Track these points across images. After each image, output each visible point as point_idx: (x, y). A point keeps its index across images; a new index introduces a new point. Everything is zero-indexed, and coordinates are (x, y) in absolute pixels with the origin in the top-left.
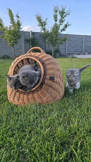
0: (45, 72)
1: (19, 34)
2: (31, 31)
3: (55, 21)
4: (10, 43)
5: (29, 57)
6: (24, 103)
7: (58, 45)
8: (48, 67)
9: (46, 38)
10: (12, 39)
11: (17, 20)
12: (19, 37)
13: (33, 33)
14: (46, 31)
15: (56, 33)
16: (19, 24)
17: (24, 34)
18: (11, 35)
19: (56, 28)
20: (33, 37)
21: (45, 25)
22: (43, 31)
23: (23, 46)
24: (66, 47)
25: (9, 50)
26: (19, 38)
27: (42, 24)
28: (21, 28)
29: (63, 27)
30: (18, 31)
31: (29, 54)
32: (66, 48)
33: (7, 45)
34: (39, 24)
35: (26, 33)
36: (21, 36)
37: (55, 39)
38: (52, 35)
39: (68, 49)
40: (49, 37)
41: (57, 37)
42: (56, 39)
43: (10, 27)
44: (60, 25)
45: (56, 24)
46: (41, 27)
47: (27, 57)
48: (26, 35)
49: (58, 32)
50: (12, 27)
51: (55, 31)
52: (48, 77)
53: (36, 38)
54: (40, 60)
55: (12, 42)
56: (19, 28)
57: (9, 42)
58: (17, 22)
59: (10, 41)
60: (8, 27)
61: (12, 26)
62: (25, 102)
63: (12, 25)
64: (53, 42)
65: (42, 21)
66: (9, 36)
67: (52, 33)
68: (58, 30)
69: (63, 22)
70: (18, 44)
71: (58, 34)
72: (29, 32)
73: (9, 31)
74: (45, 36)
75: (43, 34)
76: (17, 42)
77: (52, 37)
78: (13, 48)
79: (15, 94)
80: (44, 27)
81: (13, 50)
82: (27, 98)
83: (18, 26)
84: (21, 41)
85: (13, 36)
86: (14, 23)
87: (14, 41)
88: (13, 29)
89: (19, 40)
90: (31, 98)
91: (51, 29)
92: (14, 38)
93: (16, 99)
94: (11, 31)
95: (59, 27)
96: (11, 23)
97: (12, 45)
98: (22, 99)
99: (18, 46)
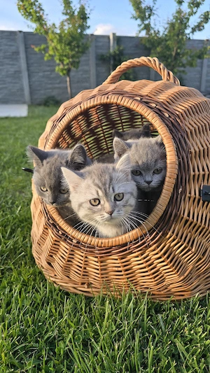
0: (183, 167)
1: (84, 41)
2: (114, 34)
3: (177, 4)
4: (61, 66)
5: (113, 99)
6: (89, 285)
7: (182, 69)
8: (195, 145)
9: (152, 51)
10: (65, 56)
11: (78, 6)
12: (84, 50)
13: (119, 40)
14: (152, 32)
15: (178, 35)
16: (83, 16)
17: (96, 41)
18: (63, 45)
19: (179, 24)
20: (119, 50)
21: (149, 17)
22: (143, 34)
23: (91, 73)
24: (201, 75)
25: (59, 84)
26: (83, 52)
27: (143, 14)
28: (89, 27)
29: (199, 20)
30: (81, 34)
31: (112, 87)
32: (201, 78)
33: (54, 70)
34: (134, 12)
35: (101, 40)
36: (87, 48)
37: (174, 54)
38: (168, 42)
39: (207, 81)
40: (159, 49)
41: (179, 48)
42: (178, 54)
43: (62, 24)
44: (192, 14)
45: (179, 12)
46: (139, 21)
47: (104, 100)
48: (100, 44)
49: (183, 33)
50: (66, 23)
51: (176, 31)
52: (194, 189)
53: (125, 52)
54: (159, 113)
55: (65, 63)
56: (83, 27)
57: (59, 65)
58: (78, 10)
59: (62, 61)
60: (58, 25)
61: (66, 21)
62: (91, 280)
63: (68, 19)
64: (169, 60)
65: (143, 6)
66: (59, 47)
67: (167, 38)
68: (186, 28)
69: (198, 5)
70: (80, 68)
71: (183, 39)
72: (108, 37)
73: (60, 35)
74: (148, 45)
75: (143, 42)
76: (78, 63)
77: (168, 48)
78: (68, 79)
79: (55, 244)
80: (146, 22)
81: (68, 83)
82: (102, 270)
83: (82, 21)
84: (89, 60)
85: (68, 47)
86: (72, 15)
87: (71, 60)
88: (69, 28)
89: (83, 58)
90: (116, 269)
91: (166, 26)
92: (70, 52)
93: (58, 263)
94: (63, 35)
95: (188, 19)
96: (63, 13)
97: (65, 72)
98: (81, 267)
99: (81, 73)
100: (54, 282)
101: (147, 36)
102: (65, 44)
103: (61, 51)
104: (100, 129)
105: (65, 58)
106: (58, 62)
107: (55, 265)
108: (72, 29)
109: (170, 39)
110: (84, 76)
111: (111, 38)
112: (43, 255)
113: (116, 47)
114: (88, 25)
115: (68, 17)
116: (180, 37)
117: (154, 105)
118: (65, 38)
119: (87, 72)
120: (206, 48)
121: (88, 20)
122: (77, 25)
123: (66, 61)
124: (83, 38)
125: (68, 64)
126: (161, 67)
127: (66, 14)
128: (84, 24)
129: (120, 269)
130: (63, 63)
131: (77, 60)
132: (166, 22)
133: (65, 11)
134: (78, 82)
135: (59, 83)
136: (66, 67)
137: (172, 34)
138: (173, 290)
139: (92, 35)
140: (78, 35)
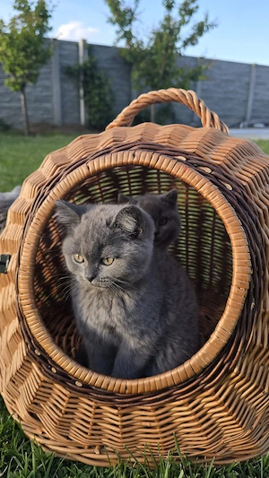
1: (44, 47)
2: (84, 41)
3: (165, 9)
4: (13, 79)
10: (19, 65)
12: (44, 59)
13: (91, 49)
14: (134, 42)
15: (166, 49)
16: (43, 14)
17: (61, 48)
18: (15, 51)
19: (167, 35)
20: (90, 62)
21: (130, 22)
22: (122, 44)
23: (54, 90)
26: (43, 62)
27: (123, 18)
28: (51, 29)
29: (192, 32)
30: (40, 37)
33: (2, 84)
35: (67, 47)
36: (49, 56)
37: (161, 72)
38: (154, 57)
40: (142, 65)
41: (167, 65)
42: (166, 73)
43: (13, 21)
44: (183, 23)
45: (168, 19)
46: (117, 27)
48: (66, 53)
49: (173, 47)
50: (18, 21)
53: (99, 65)
55: (18, 74)
56: (43, 29)
57: (9, 77)
58: (36, 4)
59: (13, 71)
60: (7, 22)
62: (105, 441)
63: (20, 17)
65: (122, 8)
66: (9, 53)
67: (154, 51)
68: (176, 40)
69: (190, 12)
70: (39, 83)
71: (172, 53)
72: (76, 44)
73: (11, 37)
74: (128, 58)
75: (123, 54)
76: (37, 75)
77: (153, 64)
78: (22, 97)
79: (43, 387)
80: (127, 29)
81: (23, 103)
82: (124, 427)
83: (41, 20)
84: (50, 73)
85: (22, 54)
86: (27, 10)
87: (26, 71)
88: (24, 28)
89: (43, 70)
90: (148, 424)
91: (152, 36)
92: (25, 61)
93: (48, 416)
94: (15, 37)
95: (179, 29)
96: (15, 7)
97: (17, 87)
98: (88, 423)
99: (40, 89)
100: (44, 445)
101: (128, 47)
102: (18, 50)
103: (12, 59)
104: (97, 187)
105: (17, 68)
106: (7, 72)
107: (43, 417)
108: (28, 29)
109: (156, 53)
110: (44, 94)
111: (81, 45)
112: (20, 399)
113: (87, 58)
114: (49, 26)
115: (22, 12)
116: (169, 51)
117: (208, 170)
118: (17, 42)
119: (48, 88)
120: (200, 68)
121: (49, 20)
122: (34, 25)
123: (20, 73)
124: (42, 43)
125: (22, 77)
126: (201, 105)
127: (19, 8)
128: (45, 24)
129: (153, 424)
130: (15, 75)
131: (35, 72)
132: (150, 30)
133: (17, 5)
134: (36, 101)
135: (10, 101)
136: (20, 81)
137: (159, 47)
138: (234, 449)
139: (55, 40)
140: (36, 39)
